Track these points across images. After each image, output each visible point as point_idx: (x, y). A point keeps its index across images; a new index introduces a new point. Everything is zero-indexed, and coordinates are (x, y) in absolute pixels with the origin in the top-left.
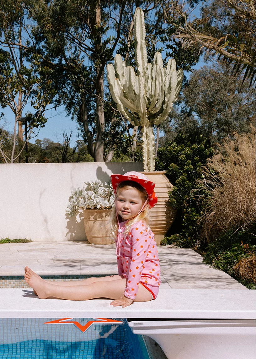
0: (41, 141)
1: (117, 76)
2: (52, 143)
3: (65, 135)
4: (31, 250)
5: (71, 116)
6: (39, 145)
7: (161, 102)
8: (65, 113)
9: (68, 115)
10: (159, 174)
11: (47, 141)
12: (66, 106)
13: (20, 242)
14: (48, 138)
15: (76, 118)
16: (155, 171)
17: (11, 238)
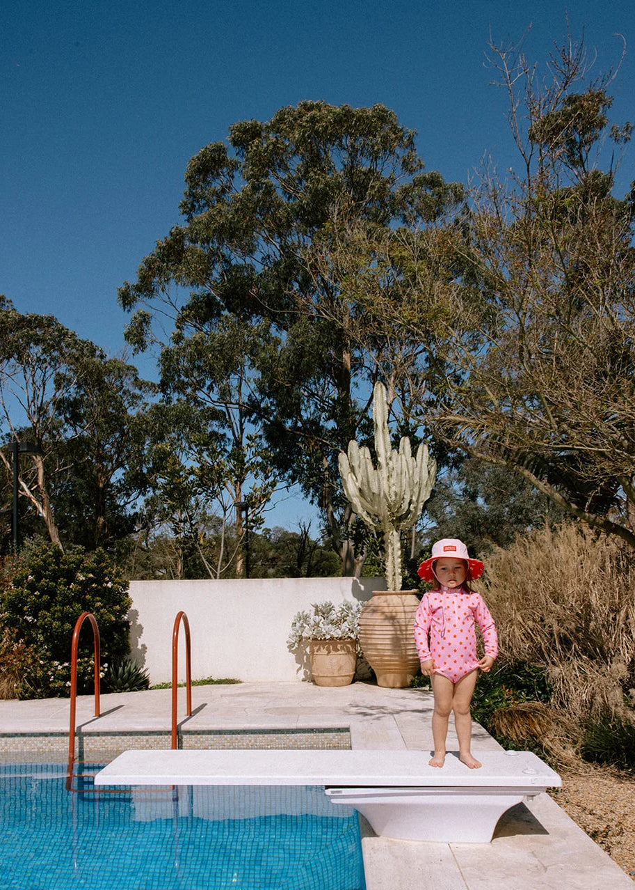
0: (270, 530)
1: (352, 469)
2: (286, 533)
3: (302, 524)
4: (239, 695)
5: (310, 498)
6: (268, 537)
7: (407, 501)
8: (302, 495)
9: (306, 496)
10: (406, 594)
11: (278, 530)
12: (302, 485)
13: (227, 683)
14: (280, 526)
15: (316, 502)
16: (401, 589)
17: (215, 679)
